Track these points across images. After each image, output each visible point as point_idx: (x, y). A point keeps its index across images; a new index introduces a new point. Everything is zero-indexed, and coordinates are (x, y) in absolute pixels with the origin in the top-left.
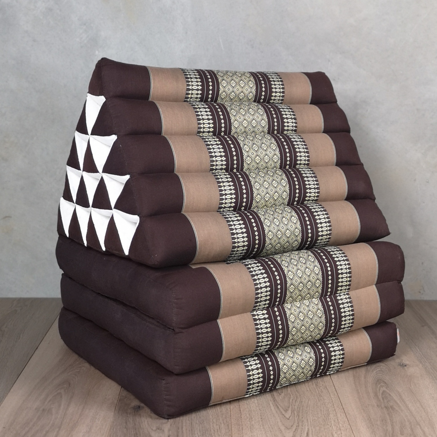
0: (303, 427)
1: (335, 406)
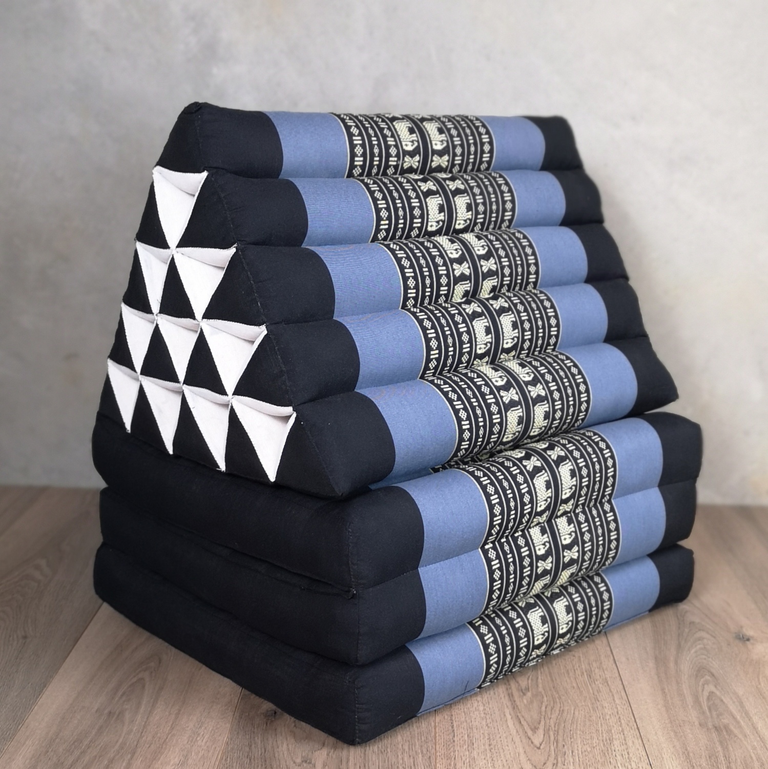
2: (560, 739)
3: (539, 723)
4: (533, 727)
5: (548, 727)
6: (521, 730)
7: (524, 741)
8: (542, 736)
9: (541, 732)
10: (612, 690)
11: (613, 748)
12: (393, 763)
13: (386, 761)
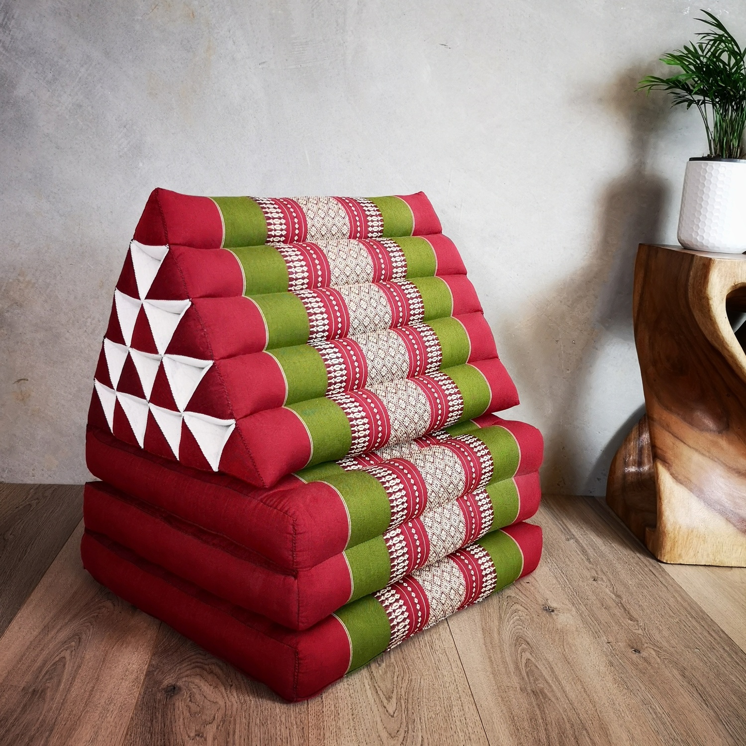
0: (414, 734)
1: (459, 689)
2: (410, 707)
3: (392, 693)
4: (387, 697)
5: (400, 696)
6: (378, 700)
7: (380, 710)
8: (395, 704)
9: (394, 700)
10: (450, 659)
11: (452, 714)
12: (272, 735)
13: (267, 733)
